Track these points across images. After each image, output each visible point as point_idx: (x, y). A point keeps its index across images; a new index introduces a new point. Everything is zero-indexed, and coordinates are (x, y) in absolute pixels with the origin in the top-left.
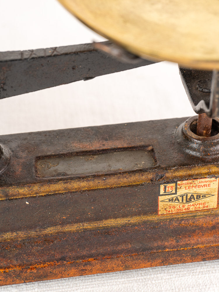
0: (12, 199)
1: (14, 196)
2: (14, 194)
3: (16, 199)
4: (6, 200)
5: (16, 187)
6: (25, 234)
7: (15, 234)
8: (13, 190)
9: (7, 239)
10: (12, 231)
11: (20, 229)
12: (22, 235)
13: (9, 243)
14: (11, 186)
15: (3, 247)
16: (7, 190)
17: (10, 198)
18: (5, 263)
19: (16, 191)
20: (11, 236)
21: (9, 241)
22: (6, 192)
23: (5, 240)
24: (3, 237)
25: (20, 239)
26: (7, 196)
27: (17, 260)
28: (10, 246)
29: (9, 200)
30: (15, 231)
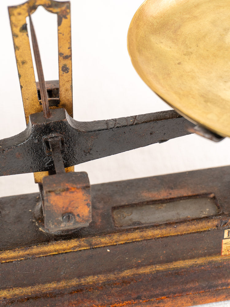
0: (96, 248)
1: (97, 245)
2: (97, 243)
3: (100, 247)
4: (90, 249)
5: (98, 237)
6: (105, 277)
7: (96, 277)
8: (96, 239)
9: (90, 282)
10: (94, 274)
11: (100, 273)
12: (102, 278)
13: (91, 286)
14: (94, 236)
15: (87, 289)
16: (91, 239)
17: (94, 247)
18: (88, 303)
19: (98, 240)
20: (92, 279)
21: (91, 283)
22: (90, 242)
23: (88, 283)
24: (85, 280)
25: (101, 282)
26: (91, 245)
27: (99, 301)
28: (93, 289)
29: (93, 248)
30: (96, 275)
